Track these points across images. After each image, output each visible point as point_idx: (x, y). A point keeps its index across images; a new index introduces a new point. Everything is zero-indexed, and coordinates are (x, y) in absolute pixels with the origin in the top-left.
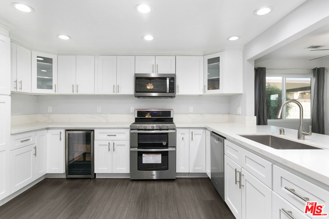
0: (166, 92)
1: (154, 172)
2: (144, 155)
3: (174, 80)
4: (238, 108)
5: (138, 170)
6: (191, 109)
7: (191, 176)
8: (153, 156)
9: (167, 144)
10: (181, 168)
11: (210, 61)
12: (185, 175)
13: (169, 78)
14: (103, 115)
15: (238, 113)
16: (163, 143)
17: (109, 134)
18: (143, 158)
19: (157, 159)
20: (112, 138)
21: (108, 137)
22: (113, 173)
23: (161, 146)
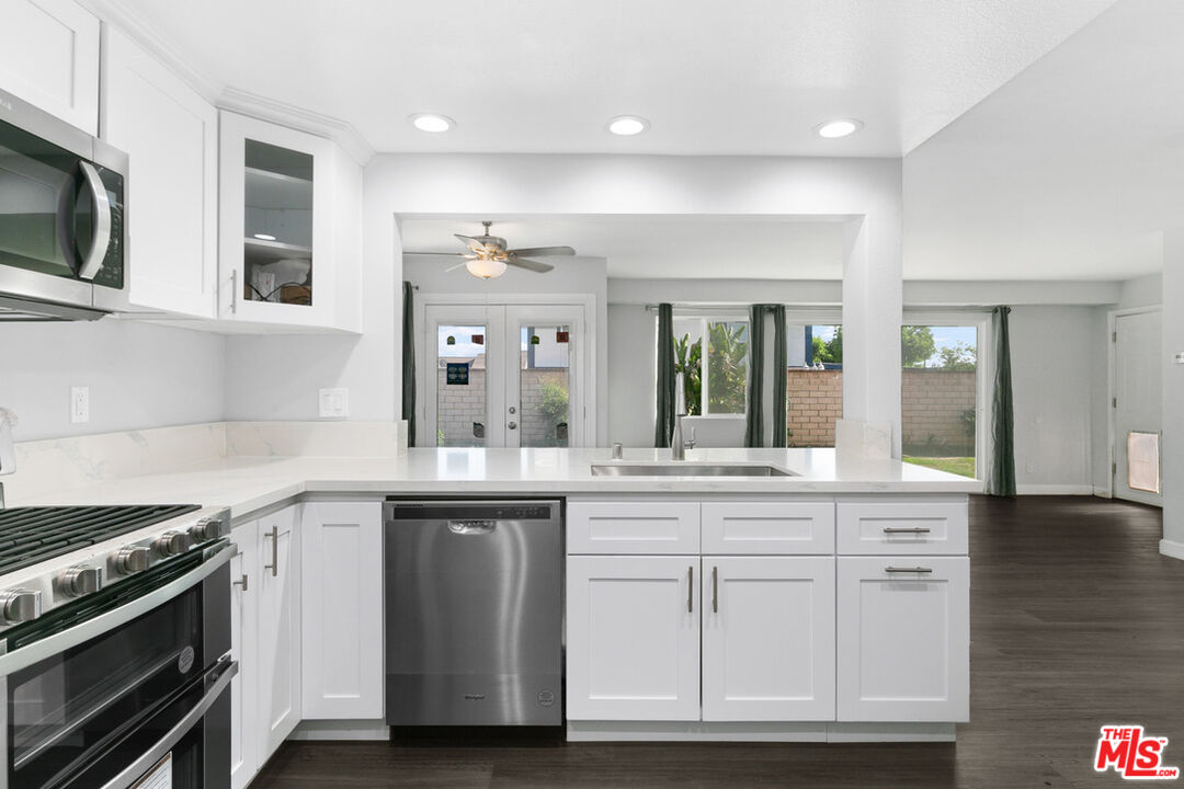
3: (120, 200)
4: (324, 391)
6: (82, 401)
9: (199, 652)
13: (97, 167)
15: (326, 414)
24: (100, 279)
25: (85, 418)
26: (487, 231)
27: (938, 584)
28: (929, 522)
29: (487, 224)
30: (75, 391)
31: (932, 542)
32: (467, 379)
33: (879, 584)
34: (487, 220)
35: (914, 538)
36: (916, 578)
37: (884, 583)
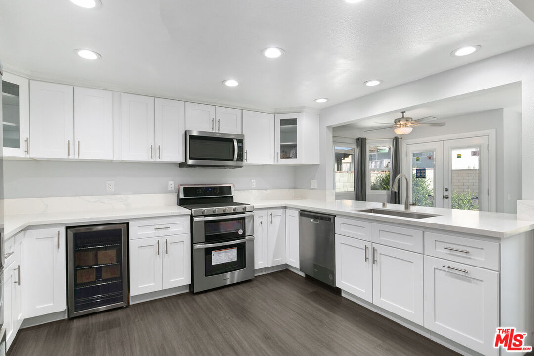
0: (232, 160)
1: (229, 275)
2: (213, 252)
3: (242, 144)
4: (312, 181)
5: (206, 276)
6: (254, 183)
7: (268, 271)
8: (226, 252)
9: (244, 232)
10: (259, 263)
11: (284, 122)
12: (262, 272)
13: (237, 140)
14: (118, 196)
15: (312, 187)
16: (239, 232)
17: (157, 227)
18: (213, 257)
19: (231, 255)
20: (162, 232)
21: (157, 231)
22: (164, 289)
23: (236, 236)
24: (238, 160)
25: (254, 187)
26: (403, 115)
27: (477, 282)
28: (469, 248)
29: (403, 113)
30: (252, 181)
31: (475, 259)
32: (425, 175)
33: (445, 273)
34: (403, 111)
35: (465, 256)
36: (464, 275)
37: (447, 273)
